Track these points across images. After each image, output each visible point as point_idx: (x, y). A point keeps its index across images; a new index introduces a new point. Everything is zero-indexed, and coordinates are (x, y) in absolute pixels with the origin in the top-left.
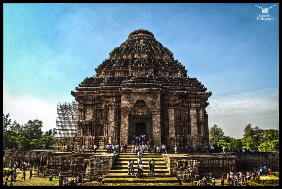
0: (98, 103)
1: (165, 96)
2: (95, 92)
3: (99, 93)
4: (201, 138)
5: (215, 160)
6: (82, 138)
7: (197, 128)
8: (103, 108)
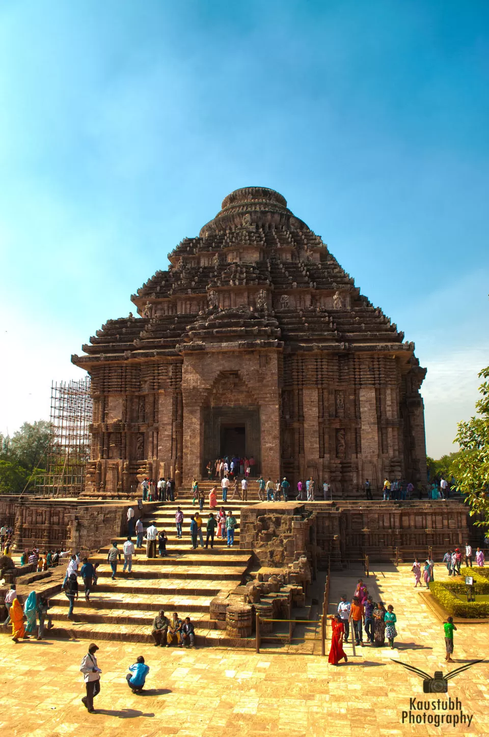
0: (134, 380)
1: (295, 358)
2: (124, 354)
3: (134, 356)
4: (387, 462)
5: (412, 517)
6: (100, 465)
7: (376, 434)
8: (146, 392)
